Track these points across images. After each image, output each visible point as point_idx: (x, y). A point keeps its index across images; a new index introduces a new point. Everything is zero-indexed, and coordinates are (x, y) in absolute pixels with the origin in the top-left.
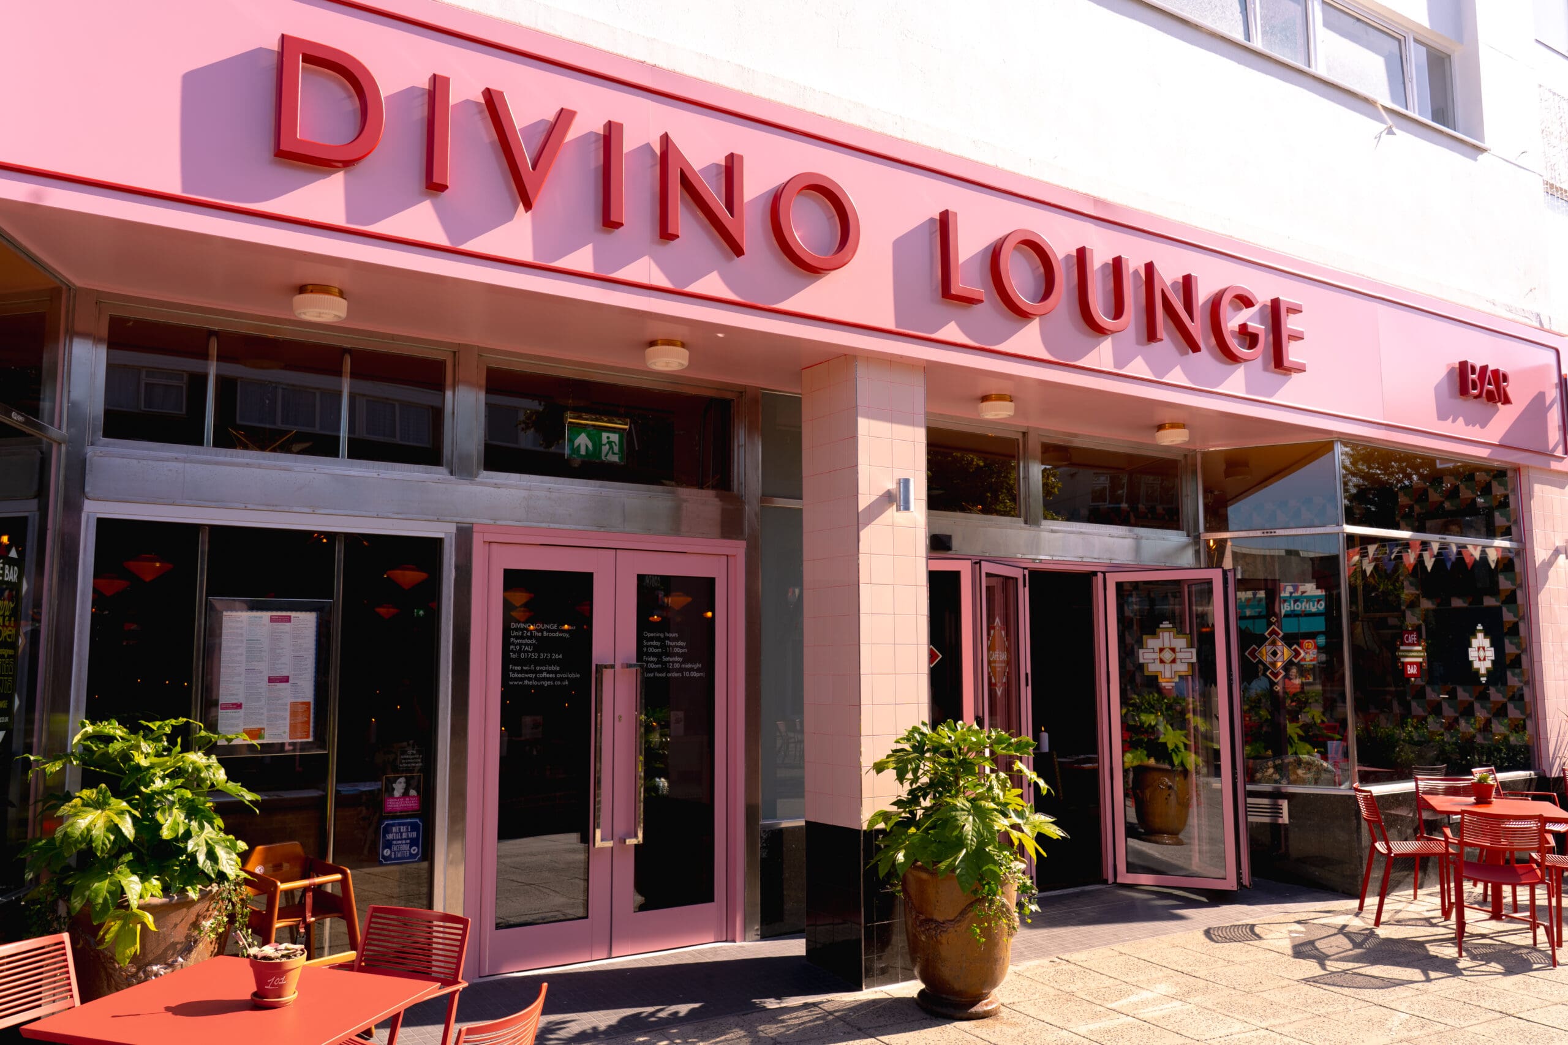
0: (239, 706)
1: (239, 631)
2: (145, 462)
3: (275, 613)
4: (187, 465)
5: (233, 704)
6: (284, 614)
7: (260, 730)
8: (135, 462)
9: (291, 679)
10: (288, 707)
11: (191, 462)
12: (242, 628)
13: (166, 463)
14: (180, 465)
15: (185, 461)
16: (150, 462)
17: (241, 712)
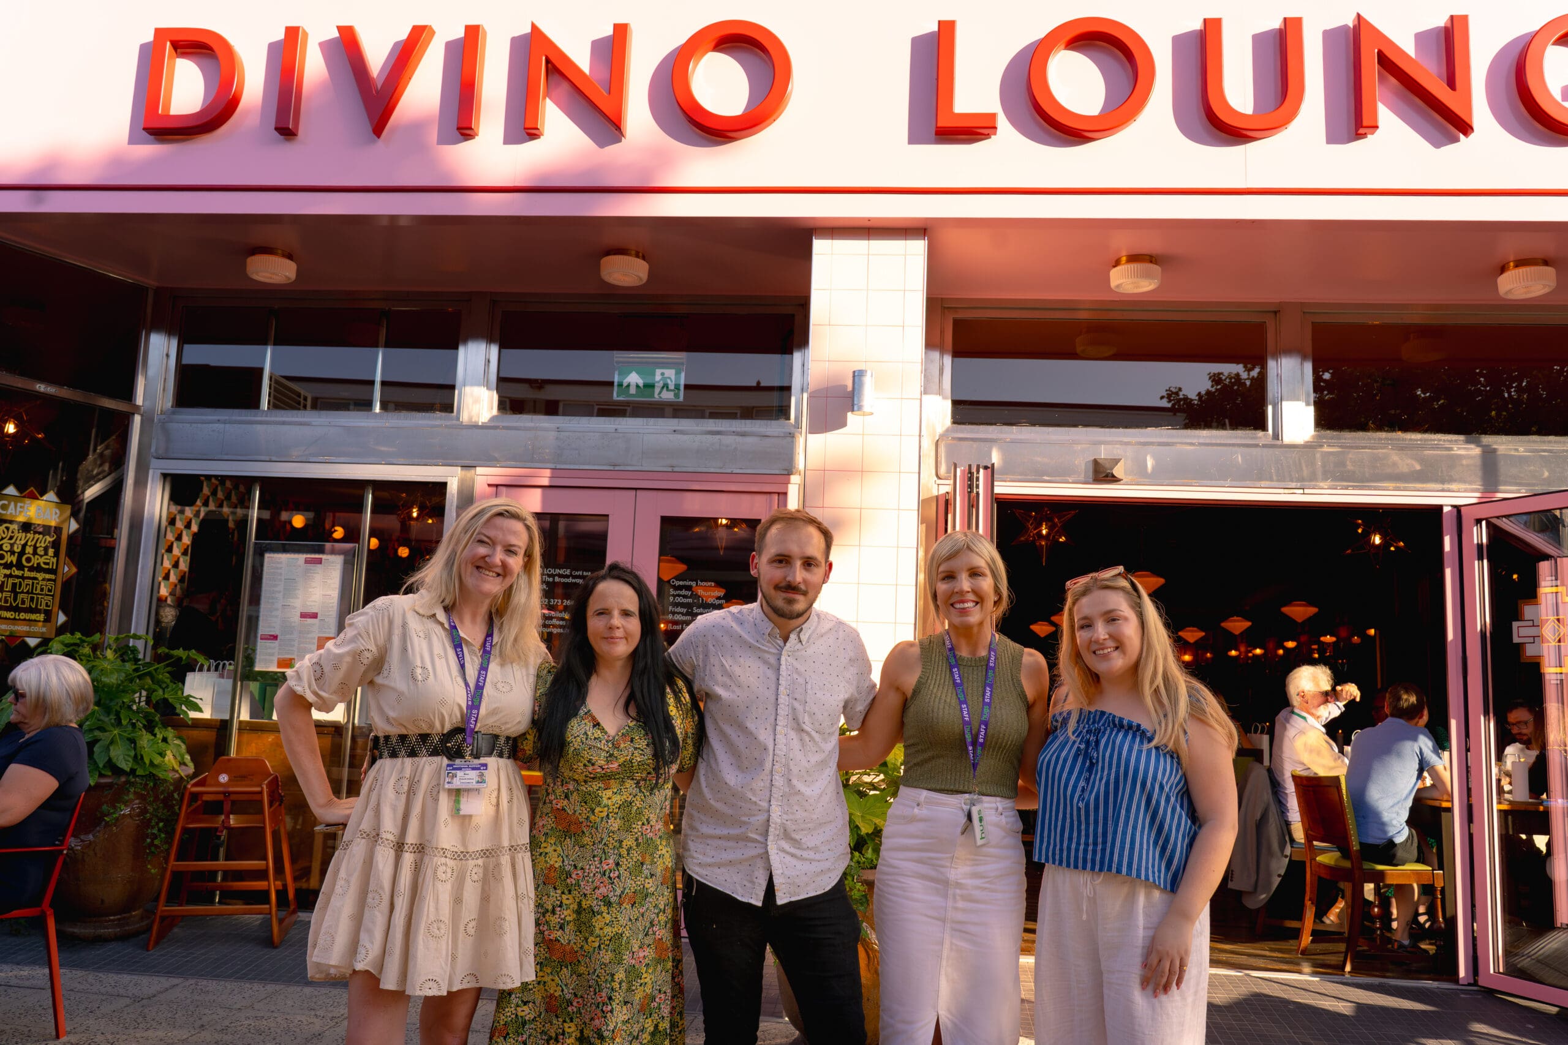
0: (275, 637)
1: (279, 571)
2: (195, 425)
3: (309, 556)
4: (227, 426)
5: (271, 635)
6: (317, 556)
7: (291, 659)
8: (188, 425)
9: (319, 616)
10: (316, 641)
11: (230, 423)
12: (281, 568)
13: (211, 425)
14: (222, 426)
15: (225, 422)
16: (199, 425)
17: (276, 643)
